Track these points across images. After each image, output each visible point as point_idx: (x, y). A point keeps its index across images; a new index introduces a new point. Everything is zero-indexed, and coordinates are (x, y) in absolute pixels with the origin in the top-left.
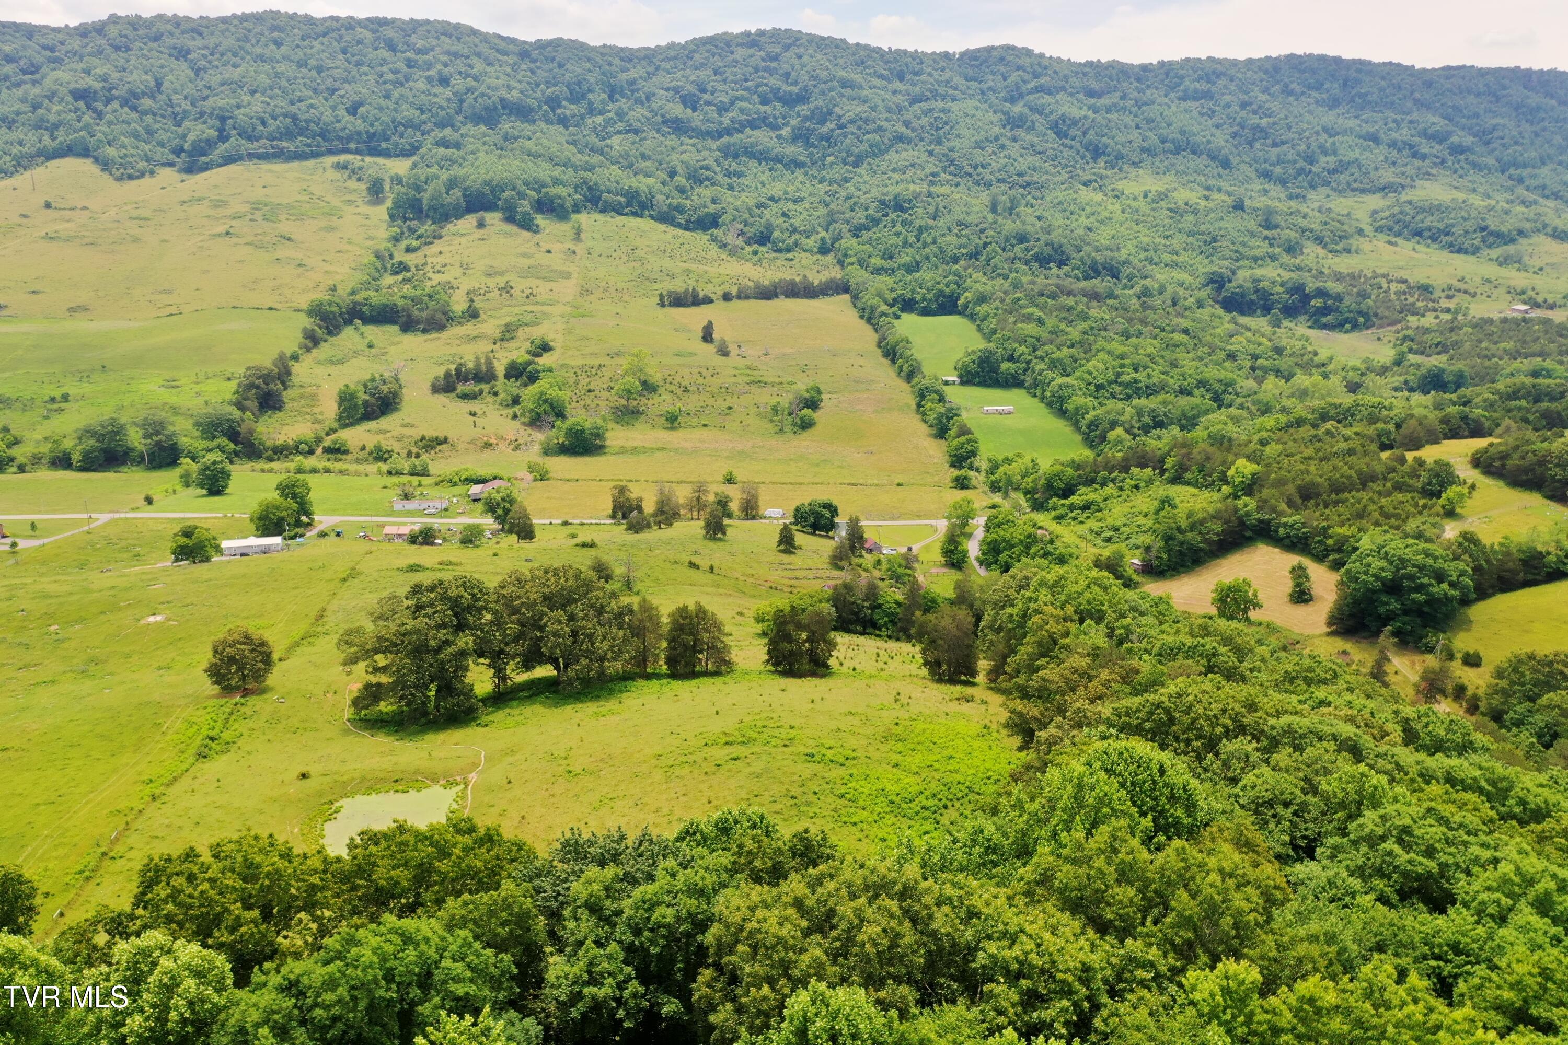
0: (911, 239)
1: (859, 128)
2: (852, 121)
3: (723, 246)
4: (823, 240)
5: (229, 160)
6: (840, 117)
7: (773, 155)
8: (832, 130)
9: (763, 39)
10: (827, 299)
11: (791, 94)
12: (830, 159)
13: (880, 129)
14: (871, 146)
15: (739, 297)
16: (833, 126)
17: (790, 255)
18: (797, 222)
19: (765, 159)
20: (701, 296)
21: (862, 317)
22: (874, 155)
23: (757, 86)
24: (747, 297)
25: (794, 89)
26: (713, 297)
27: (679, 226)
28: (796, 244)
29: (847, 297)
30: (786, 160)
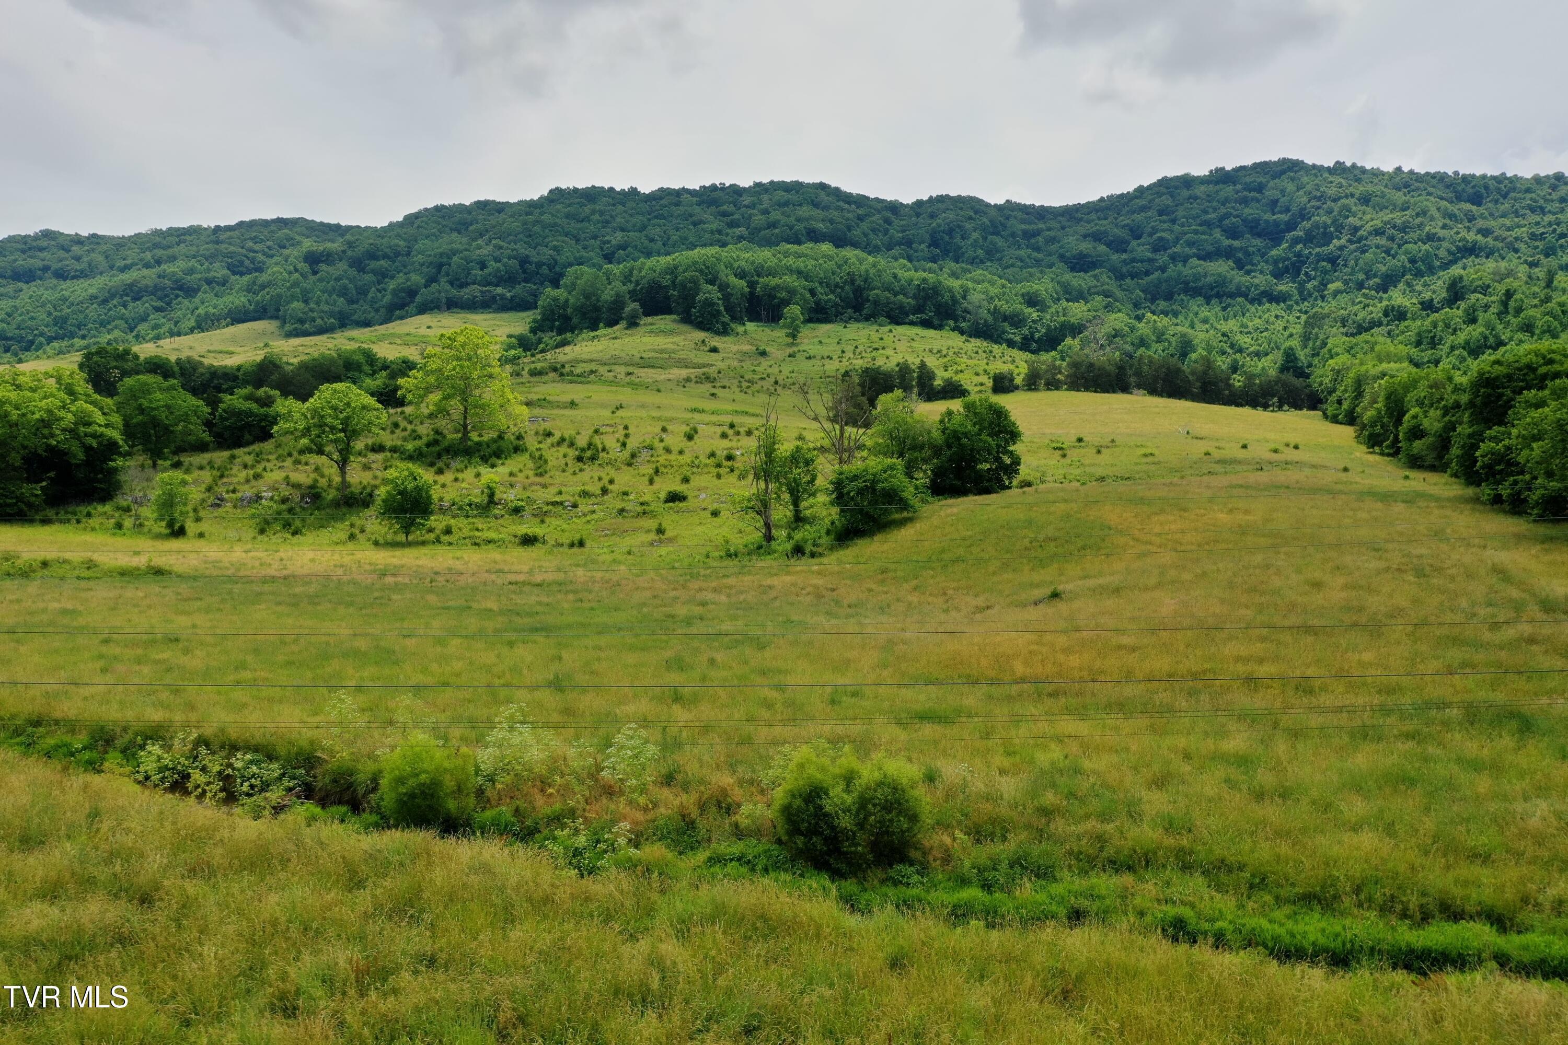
1: (1392, 239)
2: (1378, 232)
4: (1288, 354)
5: (423, 309)
6: (1356, 229)
7: (1232, 288)
8: (1341, 248)
9: (1240, 174)
11: (1276, 224)
12: (1332, 287)
13: (1430, 238)
14: (1413, 261)
16: (1343, 241)
19: (1219, 296)
22: (1419, 274)
23: (1221, 219)
25: (1284, 217)
29: (1316, 413)
30: (1253, 293)
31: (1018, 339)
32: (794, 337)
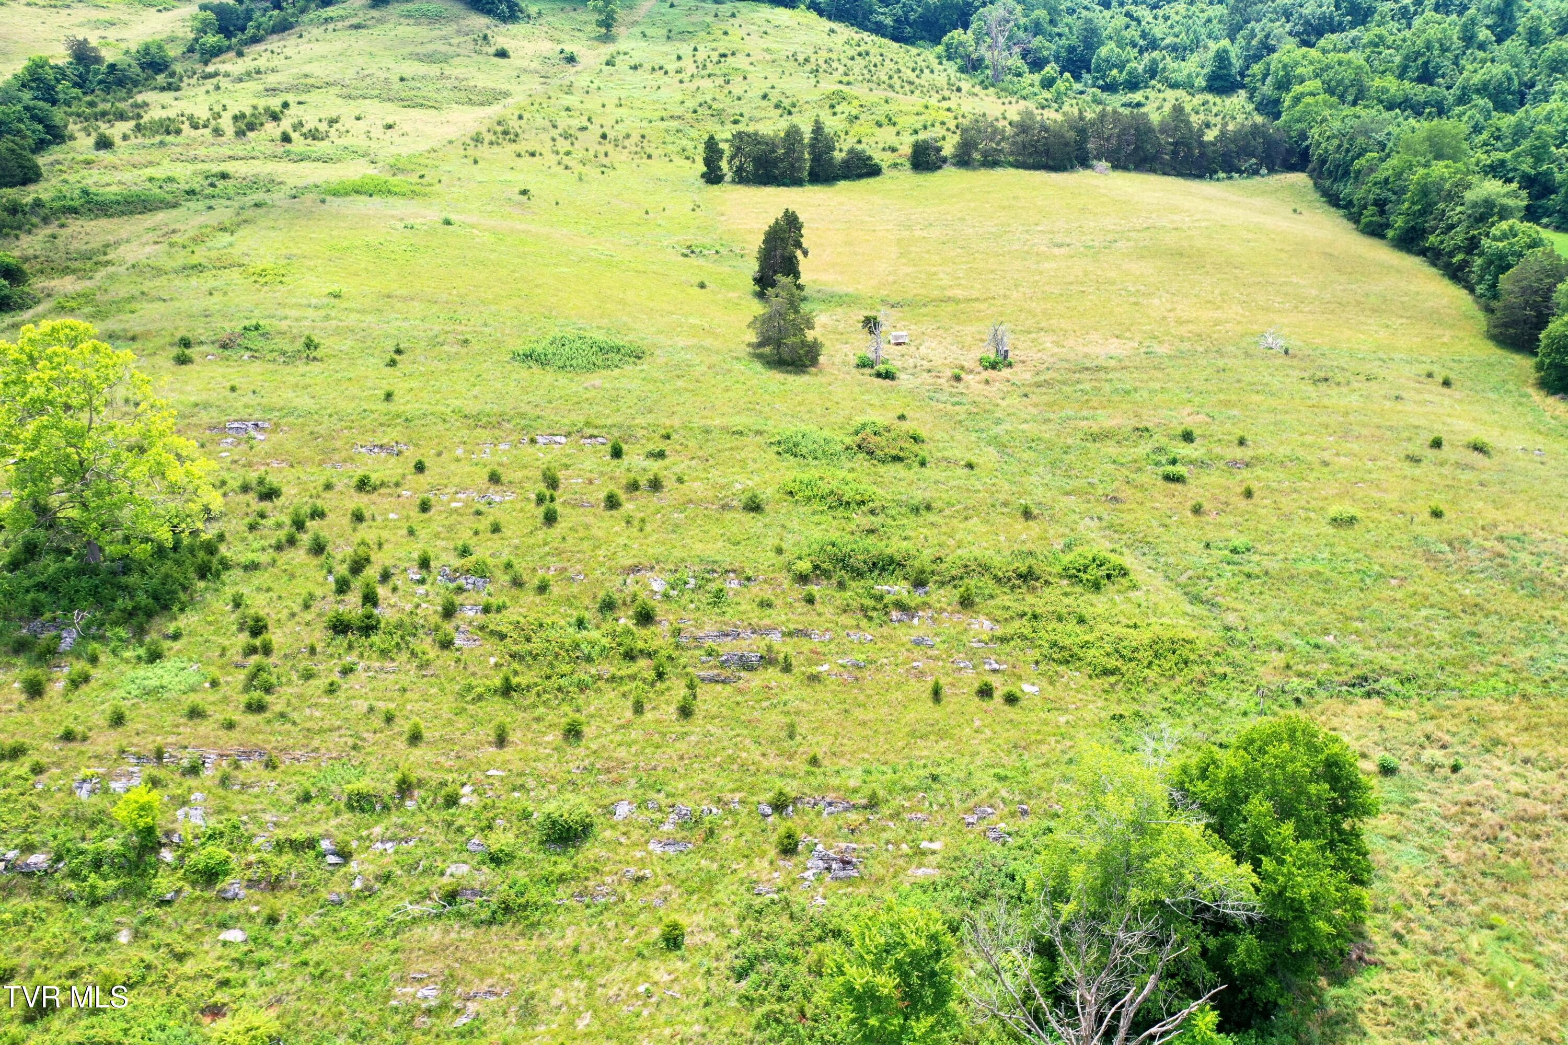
0: (1483, 34)
3: (972, 66)
4: (1222, 58)
10: (1241, 183)
15: (963, 160)
17: (1138, 96)
18: (1159, 30)
20: (838, 156)
21: (1376, 231)
24: (991, 162)
26: (879, 157)
27: (879, 29)
28: (1153, 72)
29: (1300, 179)
31: (889, 21)
32: (608, 26)
